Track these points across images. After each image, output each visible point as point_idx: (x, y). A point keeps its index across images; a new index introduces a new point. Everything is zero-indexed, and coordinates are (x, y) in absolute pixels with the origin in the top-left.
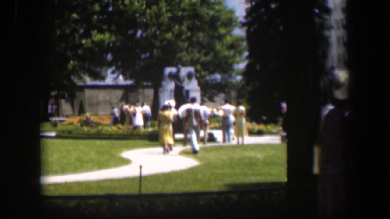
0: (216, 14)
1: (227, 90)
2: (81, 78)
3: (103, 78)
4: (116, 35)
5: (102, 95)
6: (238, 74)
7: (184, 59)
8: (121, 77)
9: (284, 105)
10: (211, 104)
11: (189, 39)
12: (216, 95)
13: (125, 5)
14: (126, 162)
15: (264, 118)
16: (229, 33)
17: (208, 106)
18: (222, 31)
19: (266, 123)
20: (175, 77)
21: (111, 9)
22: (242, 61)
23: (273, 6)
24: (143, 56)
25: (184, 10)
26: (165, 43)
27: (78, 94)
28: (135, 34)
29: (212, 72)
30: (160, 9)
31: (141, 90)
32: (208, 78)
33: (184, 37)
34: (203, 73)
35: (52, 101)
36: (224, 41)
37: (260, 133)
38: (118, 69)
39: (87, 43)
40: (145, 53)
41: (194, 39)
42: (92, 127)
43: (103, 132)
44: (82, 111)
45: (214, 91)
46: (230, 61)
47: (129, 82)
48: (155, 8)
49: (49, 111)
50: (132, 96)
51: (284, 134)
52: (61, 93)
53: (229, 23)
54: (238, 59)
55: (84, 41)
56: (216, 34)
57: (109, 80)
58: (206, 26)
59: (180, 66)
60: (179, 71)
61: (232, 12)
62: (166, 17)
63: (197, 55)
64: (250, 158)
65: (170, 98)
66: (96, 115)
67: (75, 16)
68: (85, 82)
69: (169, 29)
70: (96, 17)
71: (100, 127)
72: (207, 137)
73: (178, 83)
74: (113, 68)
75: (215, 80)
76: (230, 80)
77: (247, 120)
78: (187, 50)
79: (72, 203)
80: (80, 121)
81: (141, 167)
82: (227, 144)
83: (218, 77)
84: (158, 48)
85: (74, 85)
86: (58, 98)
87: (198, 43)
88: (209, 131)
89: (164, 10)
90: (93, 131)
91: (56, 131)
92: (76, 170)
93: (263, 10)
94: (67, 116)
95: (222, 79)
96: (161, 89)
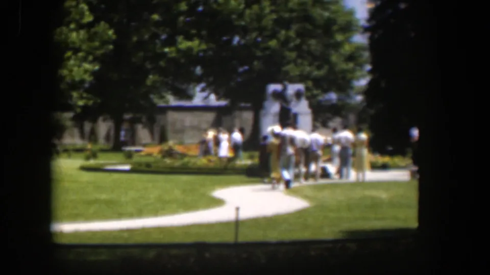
0: (332, 16)
1: (344, 113)
2: (162, 97)
3: (190, 97)
4: (207, 42)
5: (188, 119)
6: (359, 93)
7: (292, 74)
8: (213, 97)
9: (415, 133)
10: (324, 130)
11: (298, 48)
12: (330, 119)
13: (219, 4)
14: (219, 202)
15: (390, 148)
16: (348, 40)
17: (321, 133)
18: (339, 37)
19: (392, 154)
20: (280, 96)
21: (200, 8)
22: (363, 76)
23: (403, 6)
24: (241, 70)
25: (292, 11)
26: (267, 52)
27: (159, 117)
28: (230, 41)
29: (326, 91)
30: (262, 9)
31: (237, 113)
32: (320, 98)
33: (292, 45)
34: (315, 92)
35: (125, 126)
36: (342, 51)
37: (384, 167)
38: (209, 85)
39: (171, 52)
40: (242, 65)
41: (305, 47)
42: (175, 158)
43: (190, 165)
44: (163, 139)
45: (329, 115)
46: (349, 76)
47: (223, 103)
48: (255, 7)
49: (122, 138)
50: (226, 120)
51: (415, 168)
52: (138, 115)
53: (348, 28)
54: (358, 73)
55: (167, 50)
56: (332, 41)
57: (198, 100)
58: (319, 31)
59: (286, 83)
60: (285, 89)
61: (351, 13)
62: (269, 20)
63: (308, 69)
64: (373, 198)
65: (274, 123)
66: (181, 143)
67: (156, 17)
68: (167, 102)
69: (273, 36)
70: (182, 18)
71: (186, 160)
72: (320, 172)
73: (285, 105)
74: (203, 85)
75: (330, 100)
76: (348, 101)
77: (369, 151)
78: (295, 61)
79: (152, 254)
80: (161, 152)
81: (238, 209)
82: (344, 180)
83: (333, 96)
84: (258, 58)
85: (153, 105)
86: (133, 122)
87: (310, 53)
88: (321, 164)
89: (267, 10)
90: (177, 163)
91: (131, 164)
92: (156, 213)
93: (390, 11)
94: (145, 145)
95: (339, 99)
96: (262, 112)
